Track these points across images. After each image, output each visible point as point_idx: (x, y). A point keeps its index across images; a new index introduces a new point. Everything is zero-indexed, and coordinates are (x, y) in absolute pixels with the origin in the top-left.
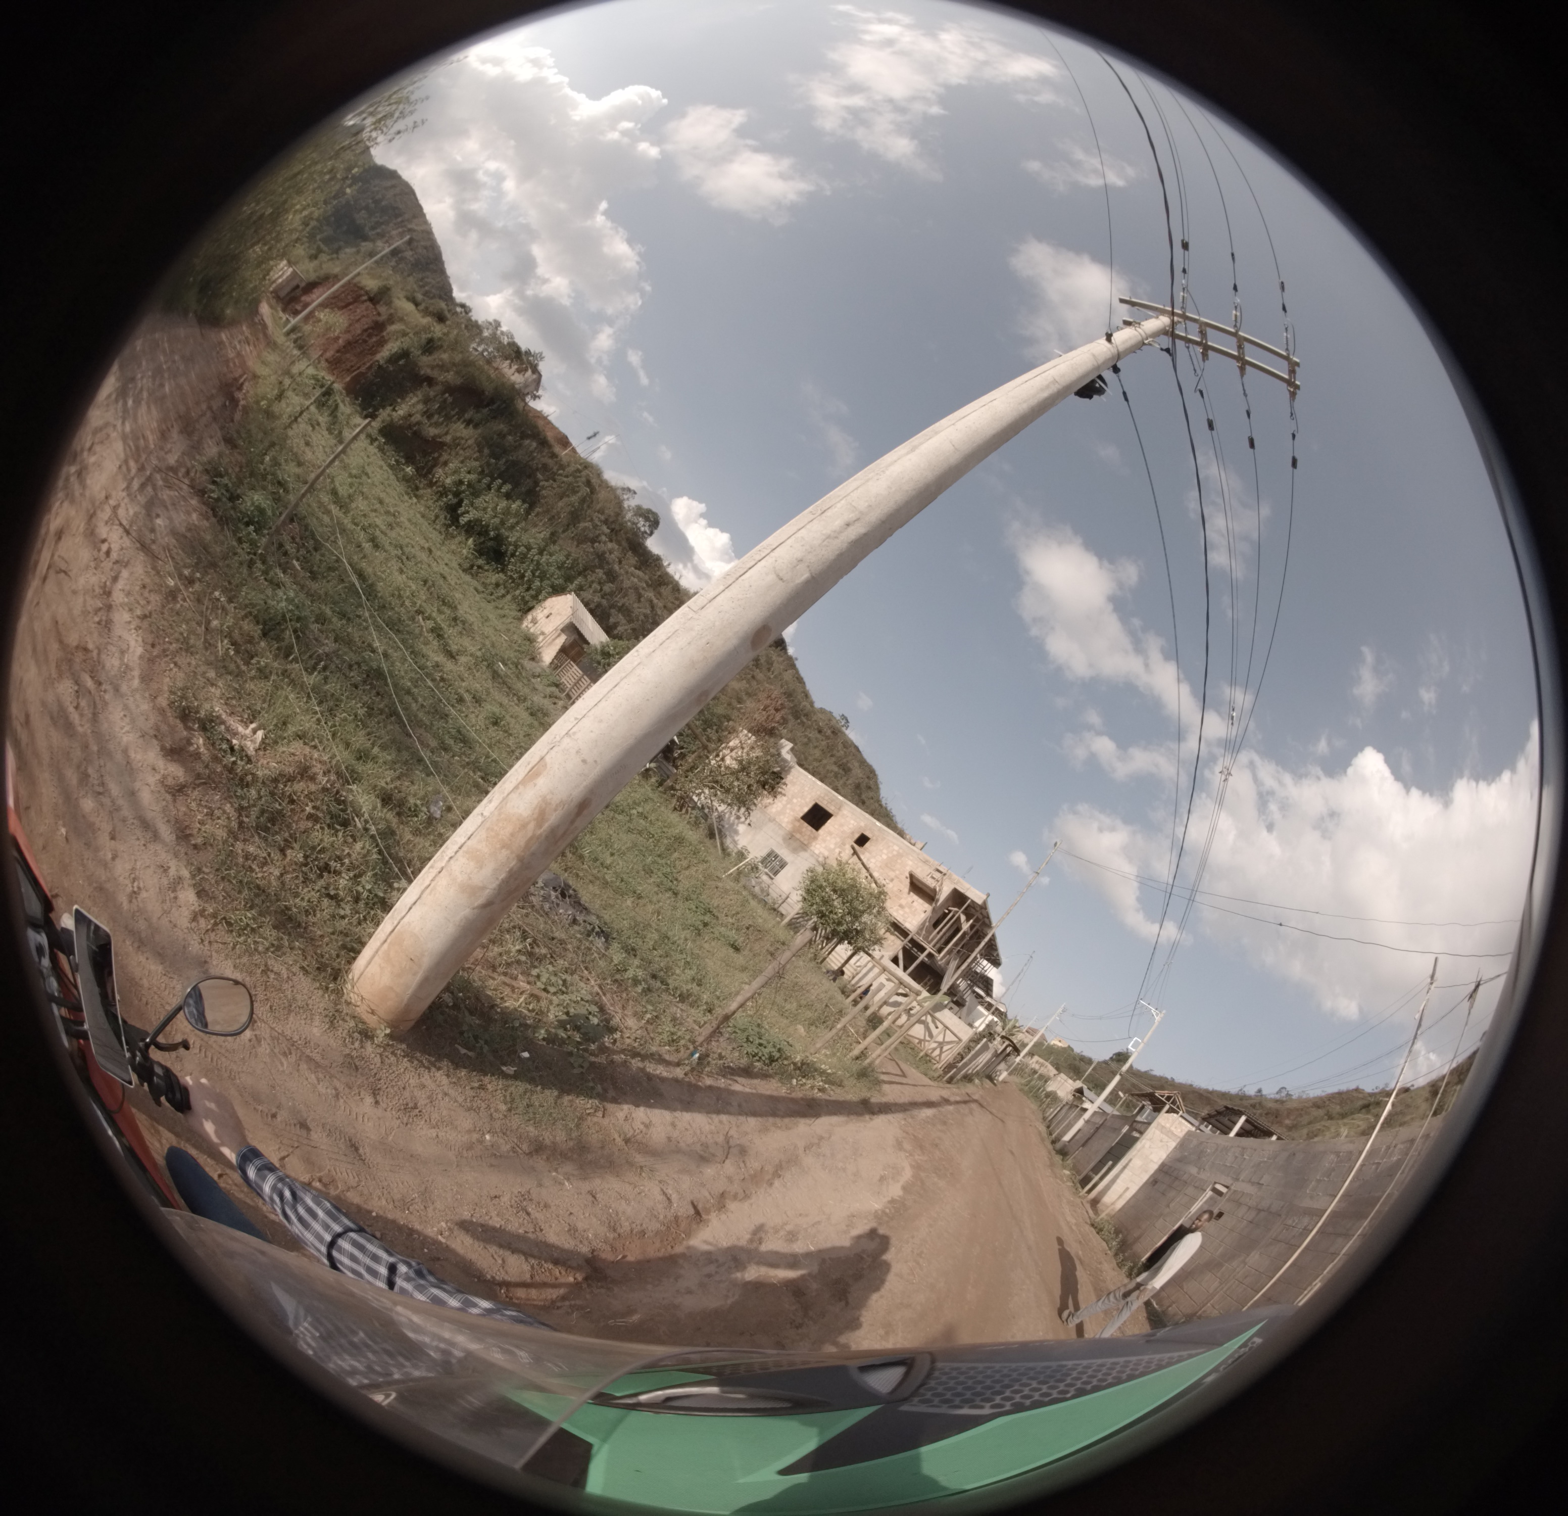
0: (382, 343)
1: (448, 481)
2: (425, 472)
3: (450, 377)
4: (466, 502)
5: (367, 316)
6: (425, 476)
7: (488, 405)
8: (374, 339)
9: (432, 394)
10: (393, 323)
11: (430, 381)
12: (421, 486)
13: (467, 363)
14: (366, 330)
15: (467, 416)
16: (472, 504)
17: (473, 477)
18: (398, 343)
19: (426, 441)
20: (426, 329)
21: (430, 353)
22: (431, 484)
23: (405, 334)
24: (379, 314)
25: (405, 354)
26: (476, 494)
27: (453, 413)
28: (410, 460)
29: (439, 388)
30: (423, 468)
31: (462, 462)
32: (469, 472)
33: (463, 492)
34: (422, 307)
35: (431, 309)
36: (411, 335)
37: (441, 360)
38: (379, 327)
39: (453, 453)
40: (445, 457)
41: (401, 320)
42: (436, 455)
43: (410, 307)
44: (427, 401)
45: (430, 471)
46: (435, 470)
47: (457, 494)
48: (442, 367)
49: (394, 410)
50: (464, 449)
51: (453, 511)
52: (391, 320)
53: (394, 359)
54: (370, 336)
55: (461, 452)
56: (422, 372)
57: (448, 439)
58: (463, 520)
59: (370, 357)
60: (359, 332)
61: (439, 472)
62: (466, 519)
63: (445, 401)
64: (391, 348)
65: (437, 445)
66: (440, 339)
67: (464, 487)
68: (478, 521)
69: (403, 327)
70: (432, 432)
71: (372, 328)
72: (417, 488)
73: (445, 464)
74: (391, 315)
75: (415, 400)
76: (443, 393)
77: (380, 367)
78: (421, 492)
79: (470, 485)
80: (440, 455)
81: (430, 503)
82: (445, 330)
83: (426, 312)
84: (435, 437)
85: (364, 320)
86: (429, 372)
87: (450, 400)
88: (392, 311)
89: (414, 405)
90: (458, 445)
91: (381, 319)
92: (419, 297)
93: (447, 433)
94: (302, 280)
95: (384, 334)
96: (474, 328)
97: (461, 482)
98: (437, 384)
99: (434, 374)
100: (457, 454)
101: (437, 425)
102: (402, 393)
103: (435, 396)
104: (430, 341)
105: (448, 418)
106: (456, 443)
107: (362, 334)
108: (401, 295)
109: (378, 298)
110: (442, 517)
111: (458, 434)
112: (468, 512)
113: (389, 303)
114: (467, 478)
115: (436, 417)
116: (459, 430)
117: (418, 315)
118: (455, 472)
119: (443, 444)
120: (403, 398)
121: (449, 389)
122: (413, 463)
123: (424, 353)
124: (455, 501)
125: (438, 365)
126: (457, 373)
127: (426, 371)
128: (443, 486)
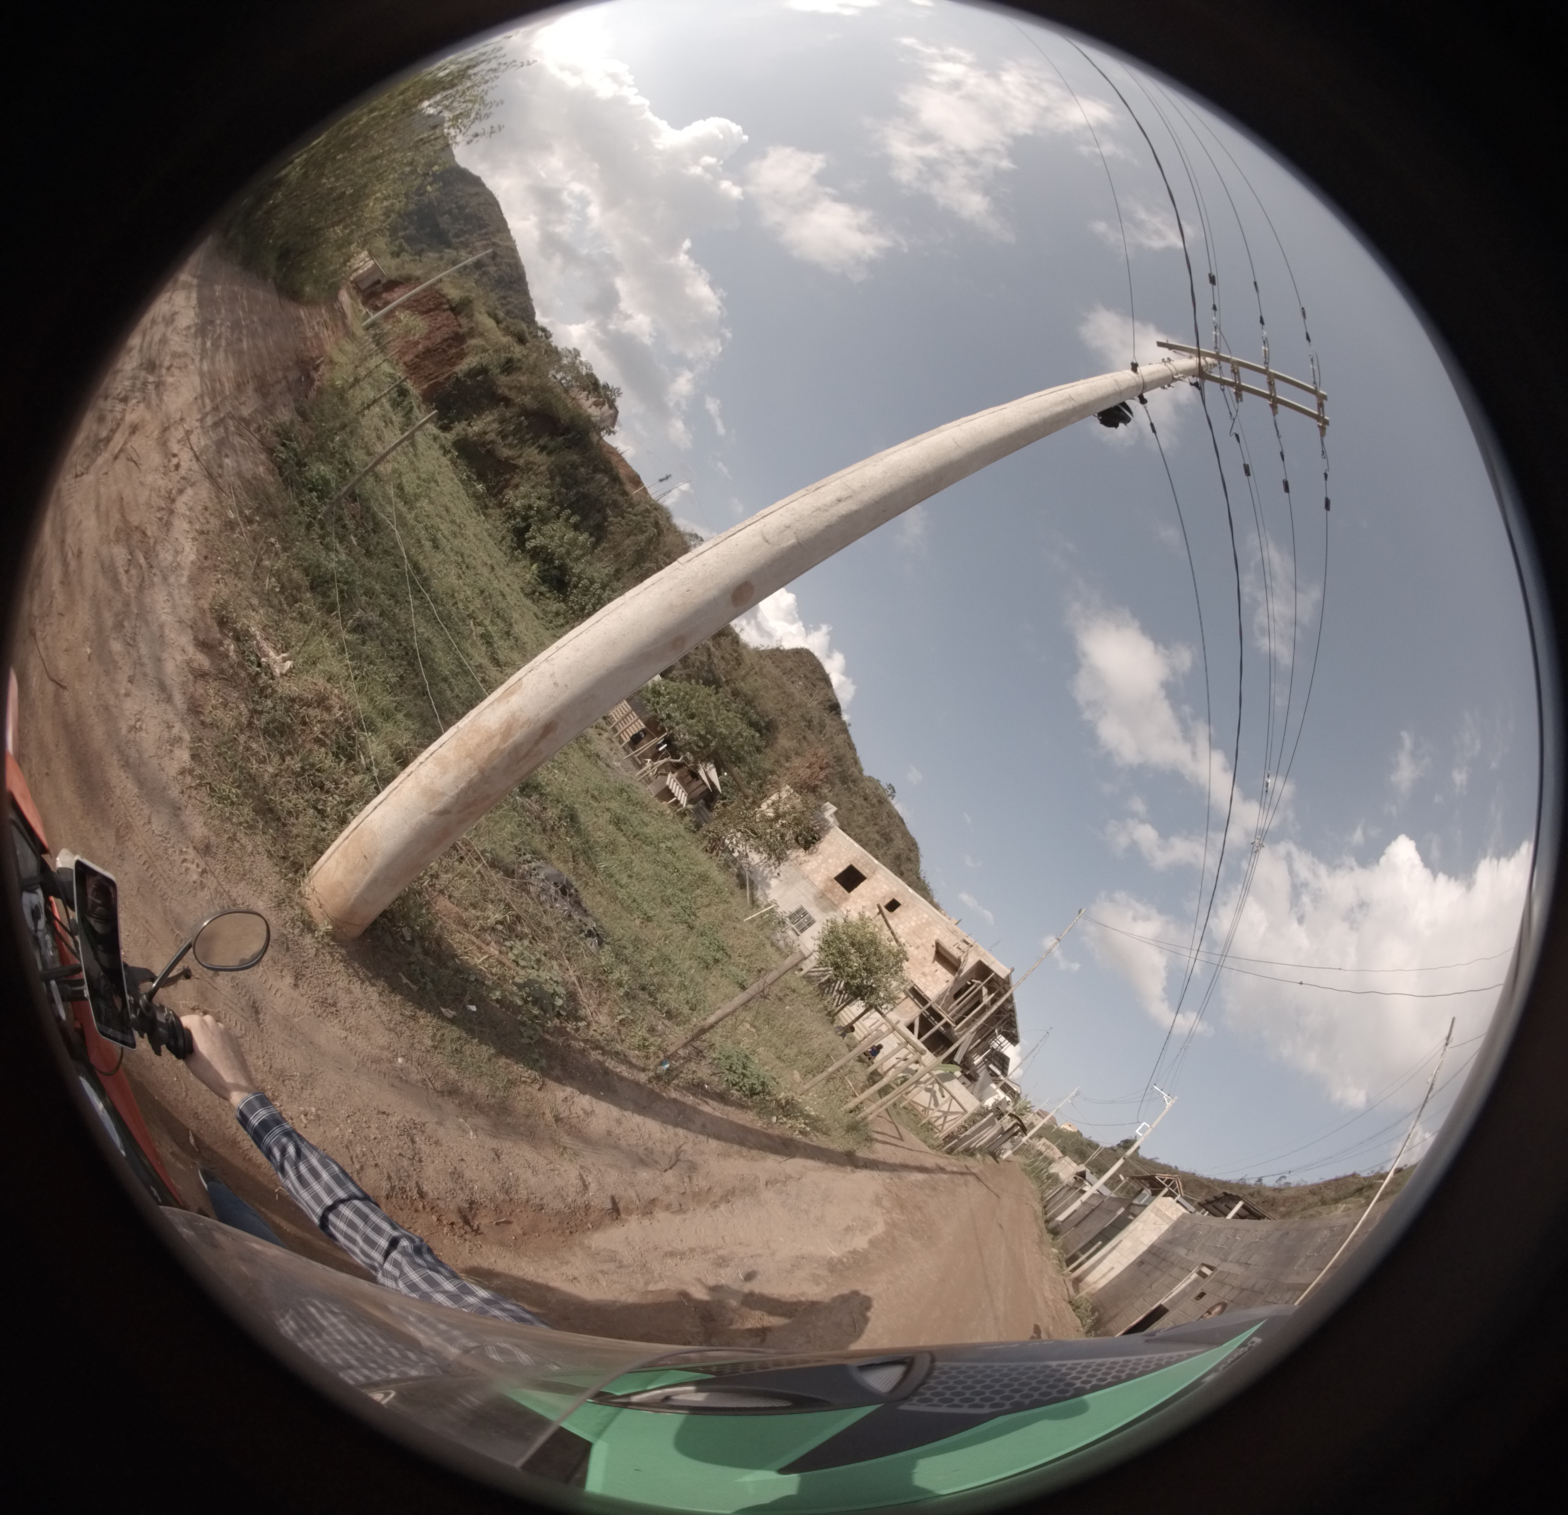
0: (461, 355)
1: (518, 504)
2: (496, 491)
3: (527, 400)
4: (533, 527)
5: (448, 326)
6: (495, 496)
7: (562, 434)
8: (454, 351)
9: (508, 415)
10: (472, 337)
11: (507, 402)
12: (491, 505)
13: (545, 389)
14: (446, 340)
15: (542, 442)
16: (539, 530)
17: (542, 503)
18: (477, 358)
19: (499, 461)
20: (507, 348)
21: (509, 374)
22: (500, 505)
23: (485, 350)
24: (460, 326)
25: (483, 370)
26: (544, 521)
27: (527, 437)
28: (481, 477)
29: (515, 410)
30: (494, 487)
31: (533, 487)
32: (539, 498)
33: (532, 517)
34: (503, 325)
35: (512, 329)
36: (491, 352)
37: (519, 382)
38: (459, 339)
39: (525, 477)
40: (516, 480)
41: (481, 335)
42: (508, 476)
43: (490, 323)
44: (502, 421)
45: (500, 492)
46: (505, 491)
47: (525, 518)
48: (521, 389)
49: (469, 425)
50: (536, 475)
51: (520, 534)
52: (472, 333)
53: (472, 373)
54: (450, 346)
55: (533, 477)
56: (500, 391)
57: (521, 462)
58: (529, 545)
59: (448, 368)
60: (439, 340)
61: (509, 494)
62: (532, 545)
63: (521, 423)
64: (470, 362)
65: (508, 467)
66: (519, 360)
67: (532, 513)
68: (544, 548)
69: (483, 343)
70: (506, 453)
71: (452, 339)
72: (486, 507)
73: (517, 486)
74: (472, 328)
75: (490, 418)
76: (520, 416)
77: (458, 379)
78: (490, 511)
79: (539, 511)
80: (512, 477)
81: (498, 523)
82: (525, 352)
83: (507, 331)
84: (508, 458)
85: (445, 329)
86: (506, 392)
87: (526, 423)
88: (473, 325)
89: (489, 423)
90: (531, 469)
91: (461, 331)
92: (501, 314)
93: (520, 456)
94: (383, 275)
95: (464, 346)
96: (553, 354)
97: (530, 507)
98: (513, 405)
99: (512, 395)
100: (529, 478)
101: (511, 447)
102: (479, 410)
103: (511, 418)
104: (509, 361)
105: (523, 441)
106: (529, 467)
107: (442, 343)
108: (483, 309)
109: (459, 309)
110: (509, 539)
111: (531, 459)
112: (535, 538)
113: (470, 316)
114: (537, 504)
115: (511, 438)
116: (532, 454)
117: (499, 333)
118: (525, 497)
119: (515, 467)
120: (479, 415)
121: (526, 412)
122: (485, 482)
123: (502, 372)
124: (523, 525)
125: (515, 387)
126: (535, 397)
127: (503, 391)
128: (512, 508)
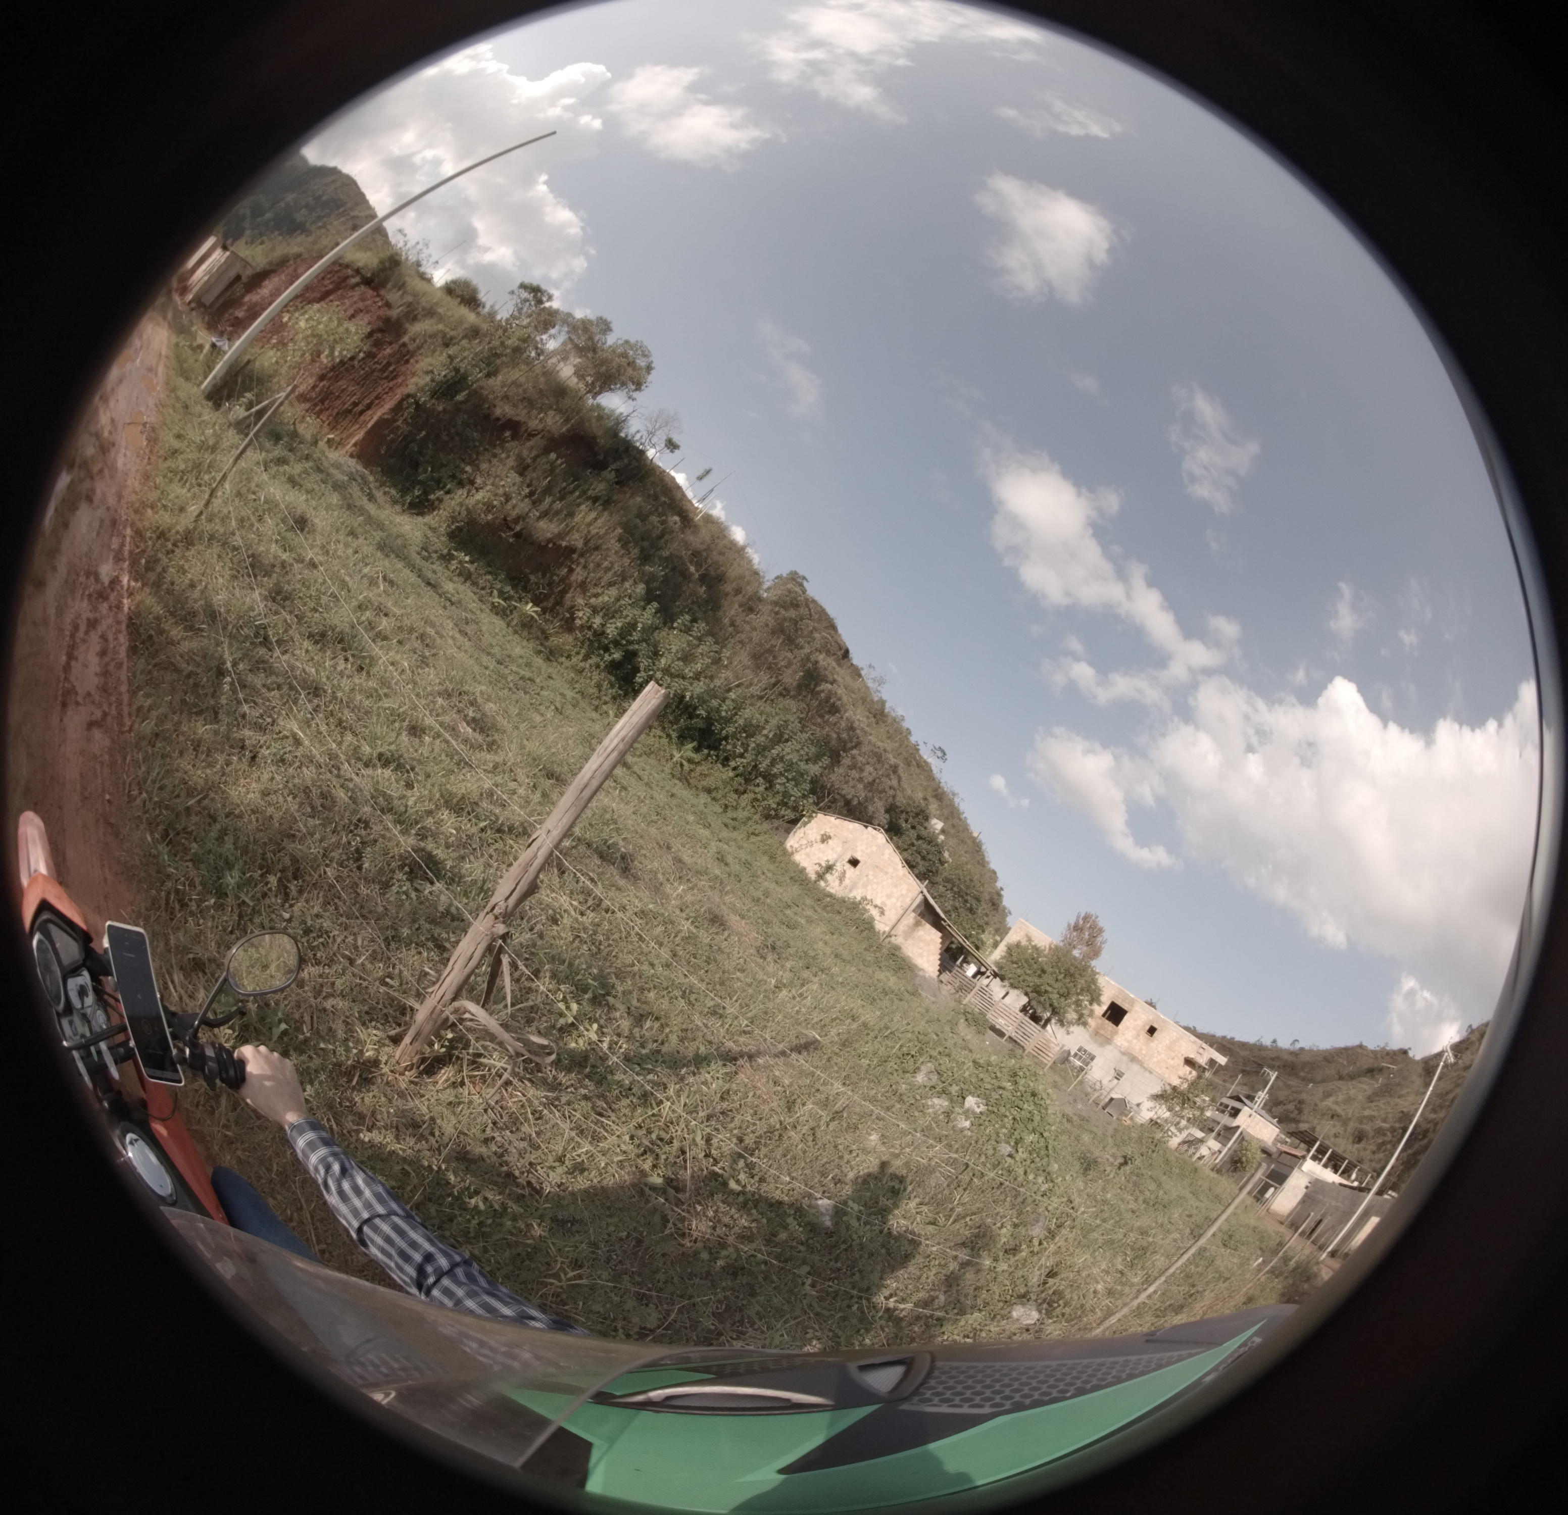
2: (552, 606)
3: (546, 419)
6: (555, 613)
7: (607, 463)
8: (388, 350)
9: (527, 454)
10: (416, 321)
12: (553, 632)
14: (369, 336)
18: (438, 358)
23: (448, 341)
25: (459, 380)
27: (569, 488)
29: (536, 442)
37: (518, 384)
38: (392, 329)
39: (593, 567)
40: (579, 574)
42: (563, 571)
44: (522, 469)
46: (567, 599)
48: (528, 400)
49: (467, 492)
52: (410, 314)
53: (441, 389)
54: (380, 345)
56: (498, 411)
59: (386, 384)
61: (577, 604)
63: (554, 467)
64: (428, 368)
65: (559, 554)
67: (636, 636)
70: (546, 529)
72: (548, 639)
74: (409, 305)
75: (499, 469)
76: (547, 451)
77: (419, 407)
78: (555, 641)
80: (571, 570)
84: (554, 539)
85: (363, 318)
86: (509, 410)
87: (560, 463)
90: (597, 548)
93: (571, 530)
94: (245, 268)
95: (408, 339)
98: (531, 435)
99: (520, 415)
100: (598, 565)
101: (552, 515)
102: (470, 454)
103: (535, 459)
105: (567, 501)
106: (592, 546)
109: (381, 278)
111: (590, 529)
116: (589, 520)
120: (478, 467)
125: (519, 397)
126: (557, 410)
